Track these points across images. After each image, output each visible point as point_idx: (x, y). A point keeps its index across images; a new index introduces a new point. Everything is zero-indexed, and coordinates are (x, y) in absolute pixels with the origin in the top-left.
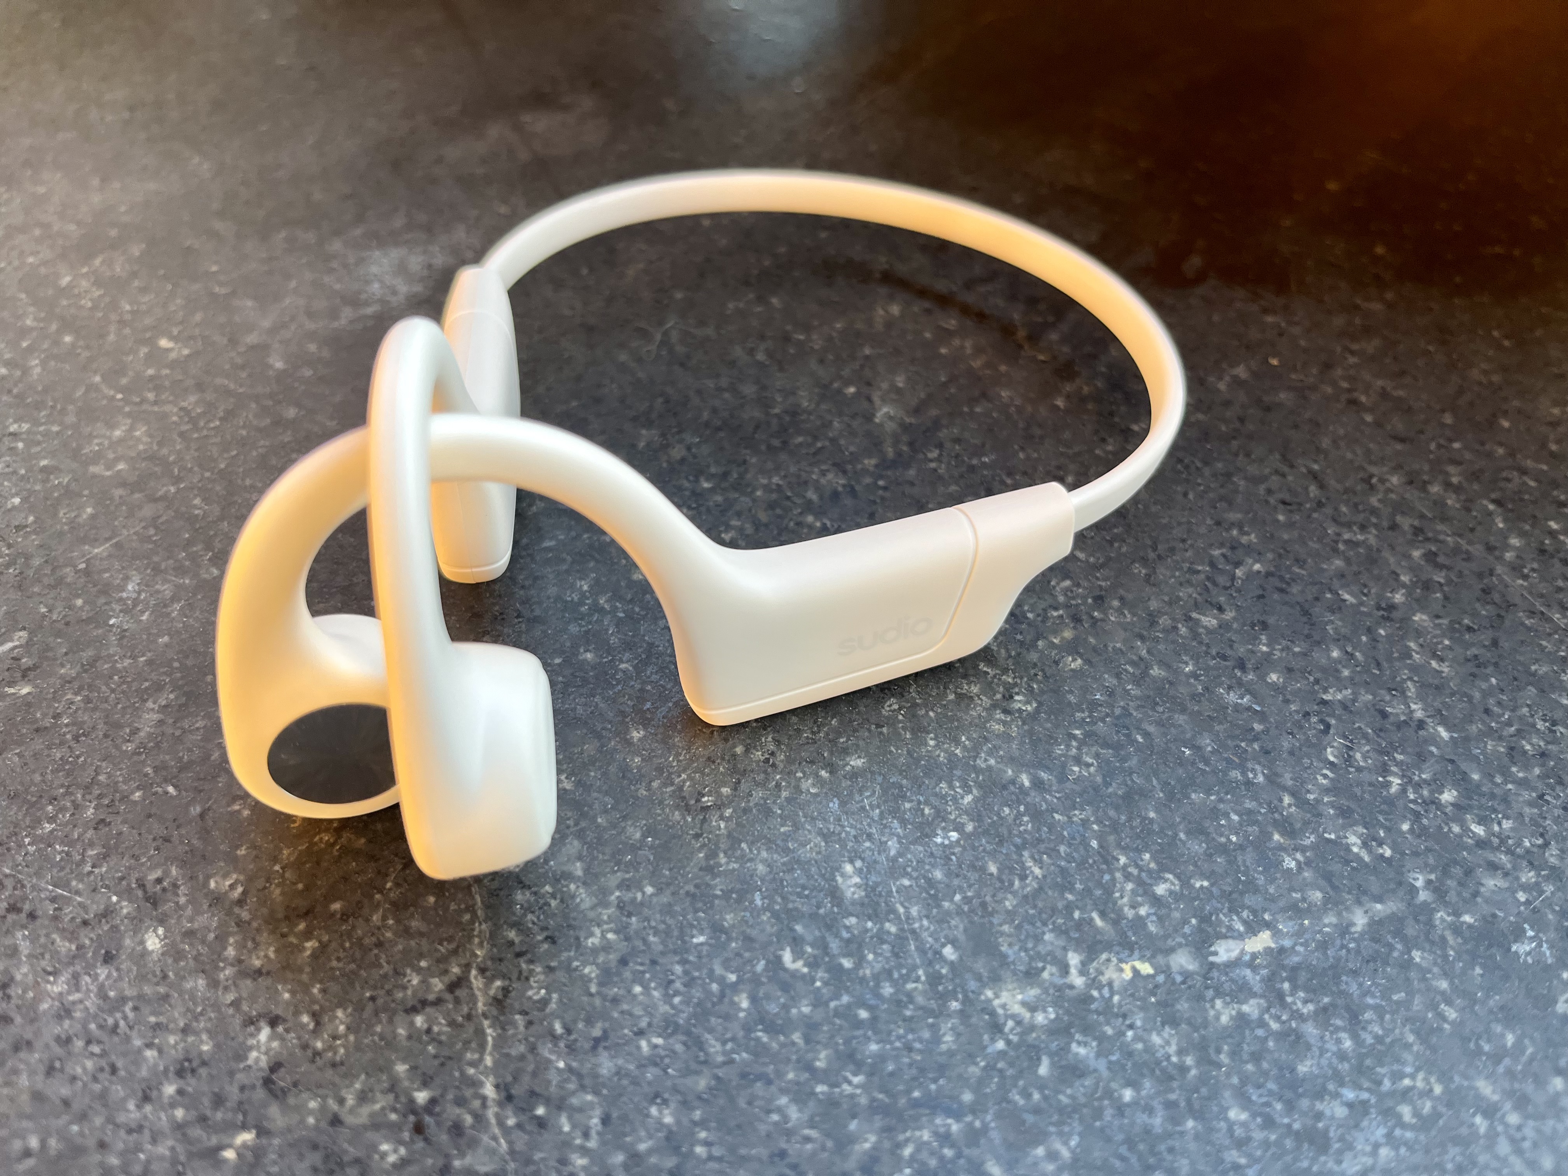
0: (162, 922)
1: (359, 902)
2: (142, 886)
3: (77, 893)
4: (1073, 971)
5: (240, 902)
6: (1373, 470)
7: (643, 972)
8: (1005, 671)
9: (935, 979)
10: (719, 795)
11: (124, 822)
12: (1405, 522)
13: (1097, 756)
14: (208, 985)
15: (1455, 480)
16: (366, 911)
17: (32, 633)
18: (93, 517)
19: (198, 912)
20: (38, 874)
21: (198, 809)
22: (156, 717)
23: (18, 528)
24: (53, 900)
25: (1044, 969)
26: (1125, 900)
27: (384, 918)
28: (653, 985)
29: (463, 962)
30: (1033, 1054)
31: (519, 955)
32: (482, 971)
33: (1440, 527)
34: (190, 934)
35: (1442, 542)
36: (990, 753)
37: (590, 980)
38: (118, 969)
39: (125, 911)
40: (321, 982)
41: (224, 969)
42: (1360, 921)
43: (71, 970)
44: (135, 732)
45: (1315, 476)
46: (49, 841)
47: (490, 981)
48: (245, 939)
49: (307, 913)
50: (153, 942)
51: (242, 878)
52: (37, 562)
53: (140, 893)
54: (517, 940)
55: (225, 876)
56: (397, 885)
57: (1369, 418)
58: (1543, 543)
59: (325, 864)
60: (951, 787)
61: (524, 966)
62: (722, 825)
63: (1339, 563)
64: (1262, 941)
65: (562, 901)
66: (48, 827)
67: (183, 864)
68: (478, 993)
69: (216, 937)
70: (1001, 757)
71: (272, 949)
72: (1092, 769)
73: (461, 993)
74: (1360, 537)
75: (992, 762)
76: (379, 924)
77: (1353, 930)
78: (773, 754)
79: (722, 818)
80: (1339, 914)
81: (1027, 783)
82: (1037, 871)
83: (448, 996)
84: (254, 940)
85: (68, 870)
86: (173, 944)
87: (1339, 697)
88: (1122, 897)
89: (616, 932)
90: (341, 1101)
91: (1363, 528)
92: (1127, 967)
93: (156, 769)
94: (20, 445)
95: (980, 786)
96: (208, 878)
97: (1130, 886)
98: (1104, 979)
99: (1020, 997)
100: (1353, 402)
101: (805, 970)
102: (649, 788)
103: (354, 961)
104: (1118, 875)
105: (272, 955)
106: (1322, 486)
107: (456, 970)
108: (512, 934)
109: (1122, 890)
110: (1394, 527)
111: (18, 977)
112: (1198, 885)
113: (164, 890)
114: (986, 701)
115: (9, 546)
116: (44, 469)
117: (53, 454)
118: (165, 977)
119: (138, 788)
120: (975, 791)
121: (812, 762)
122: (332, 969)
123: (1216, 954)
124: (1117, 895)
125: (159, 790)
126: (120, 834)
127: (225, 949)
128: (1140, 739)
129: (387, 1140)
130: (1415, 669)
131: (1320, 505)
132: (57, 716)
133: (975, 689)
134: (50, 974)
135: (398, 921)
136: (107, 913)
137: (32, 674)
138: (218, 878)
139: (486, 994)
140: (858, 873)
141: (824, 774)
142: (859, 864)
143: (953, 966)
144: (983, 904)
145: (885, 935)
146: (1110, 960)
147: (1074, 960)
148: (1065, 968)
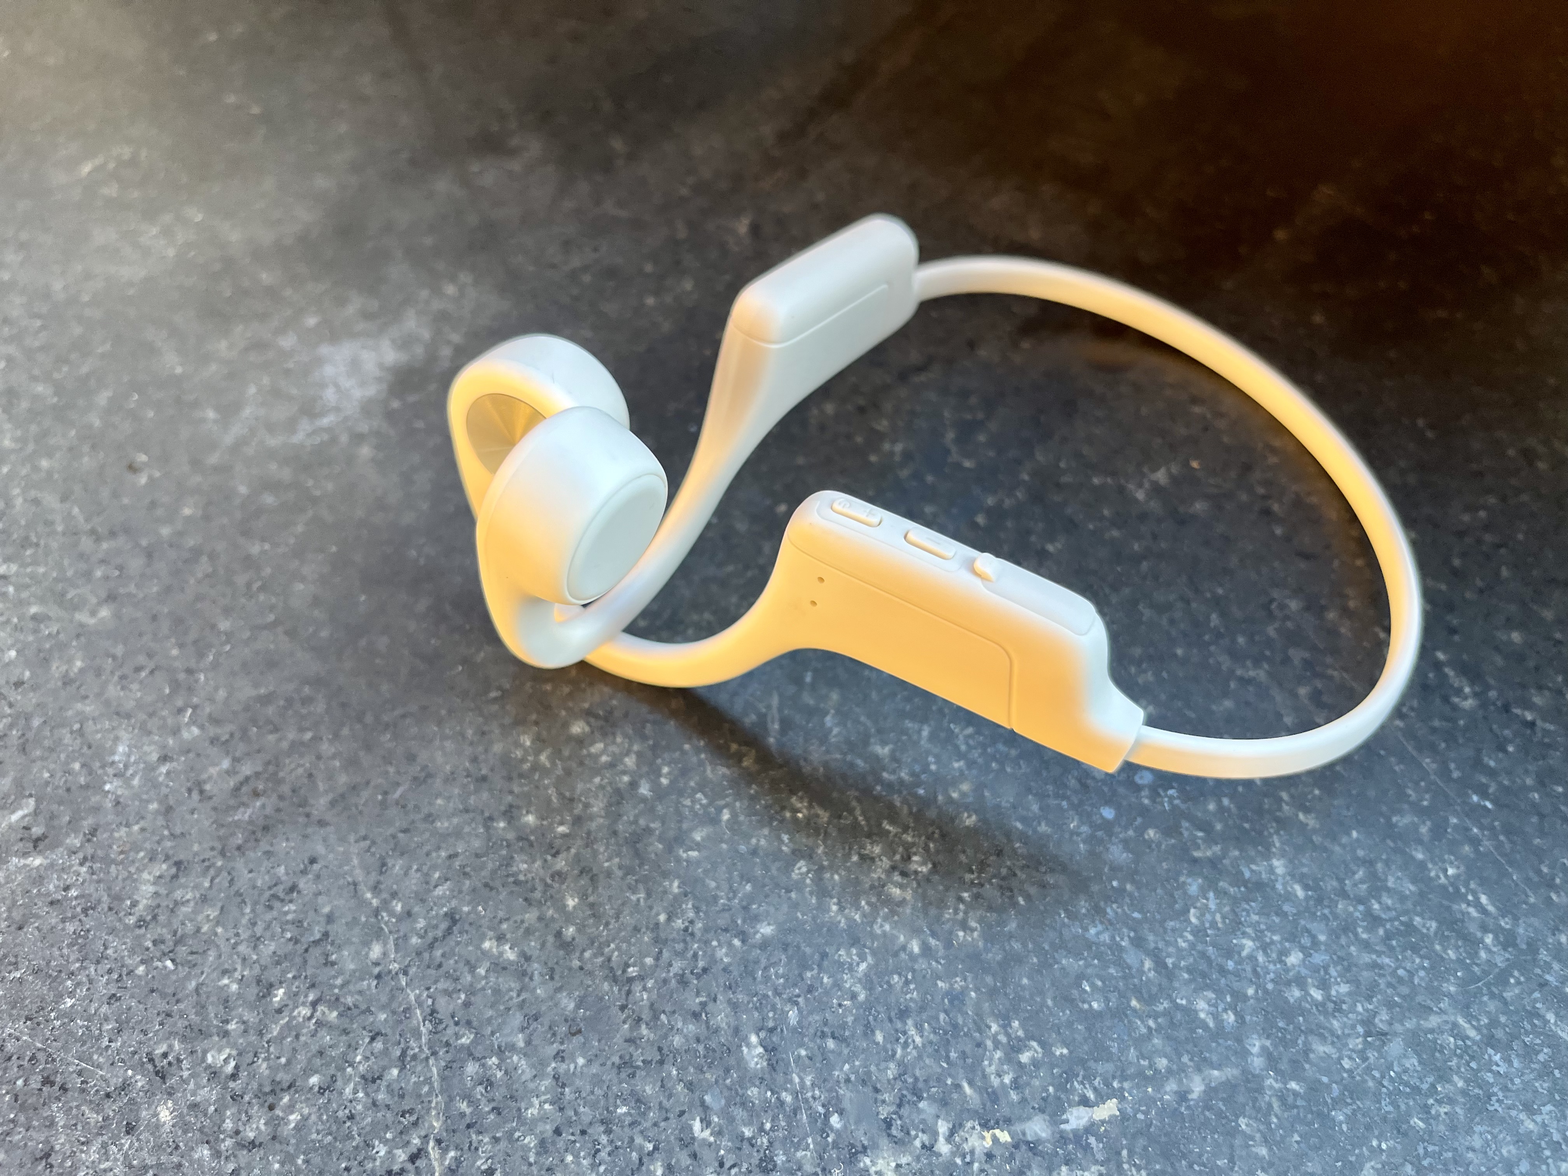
0: (170, 1094)
1: (333, 1076)
2: (151, 1060)
3: (99, 1066)
4: (941, 1139)
5: (234, 1076)
6: (1276, 594)
7: (574, 1142)
8: (906, 829)
9: (822, 1147)
10: (643, 965)
11: (132, 997)
12: (1297, 655)
13: (980, 921)
14: (212, 1155)
15: (1352, 604)
16: (339, 1083)
17: (38, 802)
18: (82, 671)
19: (199, 1087)
20: (65, 1048)
21: (194, 984)
22: (151, 889)
23: (18, 684)
24: (80, 1073)
25: (917, 1136)
26: (993, 1067)
27: (355, 1091)
28: (582, 1154)
29: (423, 1133)
31: (469, 1126)
32: (439, 1142)
33: (1329, 660)
34: (194, 1106)
35: (1331, 678)
36: (885, 919)
37: (530, 1149)
38: (138, 1140)
39: (140, 1084)
40: (304, 1153)
41: (223, 1140)
42: (1197, 1088)
43: (100, 1139)
44: (134, 904)
45: (1217, 603)
46: (69, 1016)
47: (445, 1151)
48: (239, 1113)
49: (290, 1087)
50: (165, 1115)
51: (234, 1053)
52: (36, 722)
53: (150, 1067)
54: (468, 1111)
55: (220, 1051)
56: (367, 1058)
57: (1278, 531)
58: (1426, 677)
59: (303, 1038)
60: (849, 954)
61: (474, 1136)
62: (645, 997)
64: (1108, 1109)
65: (506, 1073)
66: (69, 1002)
67: (184, 1039)
68: (436, 1164)
69: (216, 1110)
70: (896, 922)
71: (262, 1121)
72: (976, 934)
73: (421, 1163)
74: (1252, 673)
75: (887, 927)
76: (351, 1097)
77: (1190, 1097)
78: (692, 922)
79: (645, 989)
80: (1180, 1081)
81: (916, 950)
82: (918, 1040)
83: (409, 1166)
84: (246, 1113)
85: (88, 1045)
86: (181, 1116)
87: (1209, 853)
88: (990, 1065)
89: (551, 1103)
91: (1257, 663)
92: (988, 1135)
93: (155, 942)
94: (11, 589)
95: (874, 953)
96: (205, 1052)
97: (998, 1054)
98: (966, 1147)
99: (893, 1165)
100: (1267, 512)
101: (712, 1139)
102: (580, 959)
103: (330, 1134)
104: (989, 1043)
105: (263, 1128)
106: (1223, 615)
107: (416, 1141)
108: (464, 1106)
109: (991, 1060)
110: (1286, 660)
111: (57, 1147)
112: (1058, 1053)
113: (170, 1064)
114: (886, 863)
115: (11, 705)
116: (34, 618)
117: (42, 600)
118: (177, 1147)
119: (142, 962)
120: (870, 959)
121: (726, 930)
122: (313, 1141)
123: (1067, 1121)
124: (986, 1063)
125: (159, 964)
126: (129, 1009)
127: (224, 1121)
128: (1022, 902)
130: (1283, 822)
131: (1219, 636)
132: (67, 888)
133: (877, 850)
134: (83, 1143)
135: (367, 1094)
136: (125, 1086)
137: (41, 845)
138: (212, 1052)
139: (442, 1164)
140: (761, 1043)
141: (737, 942)
142: (762, 1034)
143: (838, 1133)
144: (869, 1073)
145: (781, 1103)
146: (973, 1128)
147: (943, 1127)
148: (935, 1134)
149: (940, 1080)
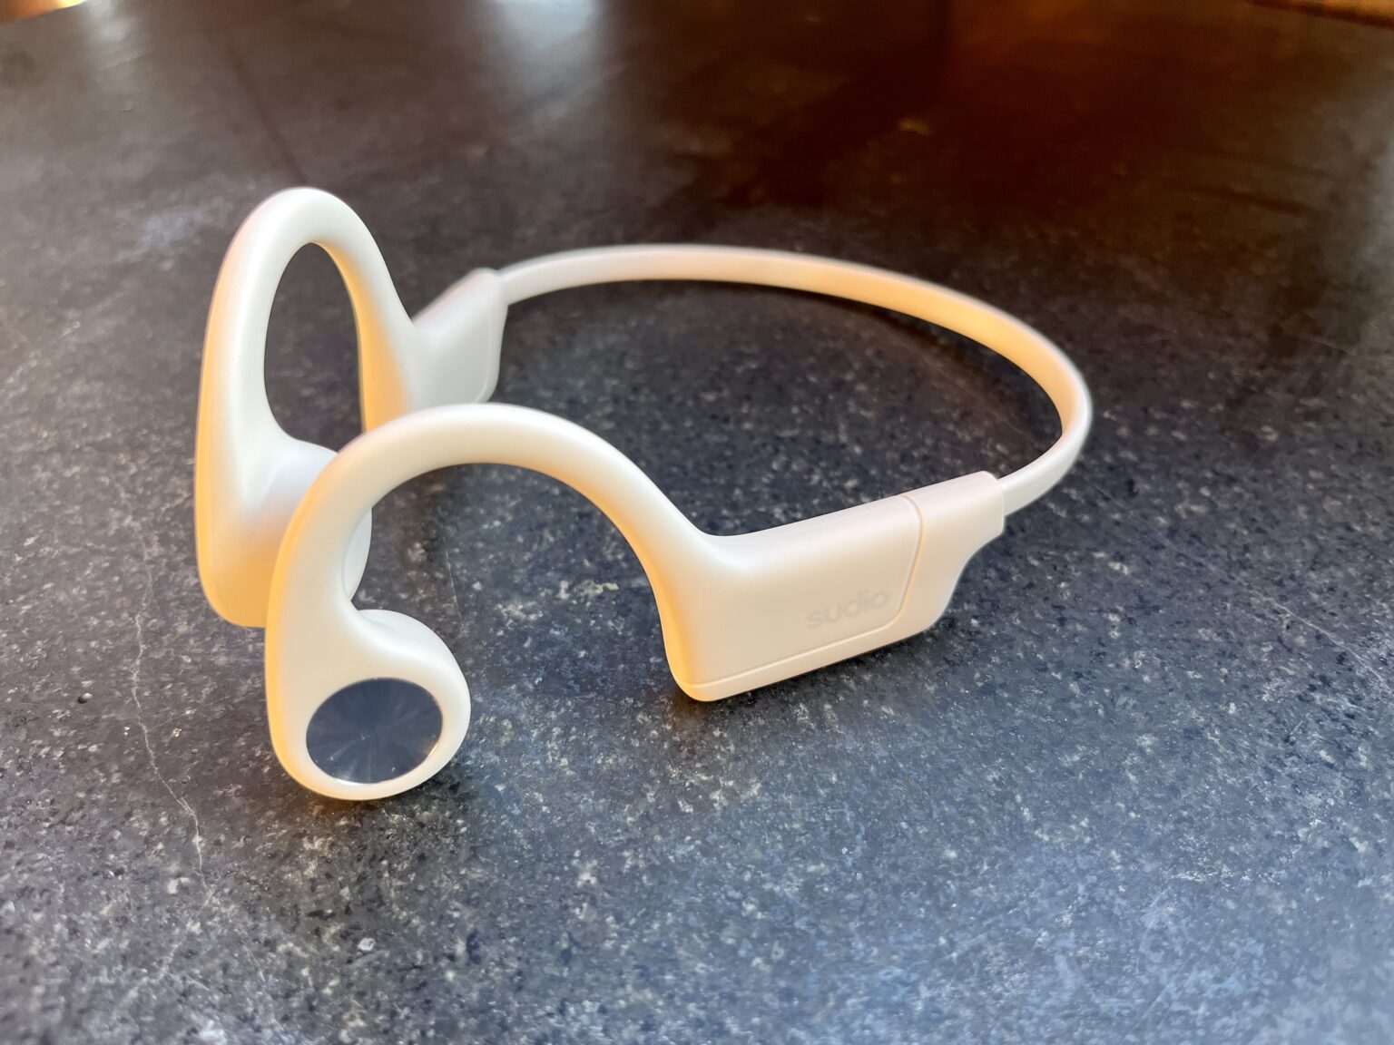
1: (65, 583)
4: (562, 591)
9: (462, 601)
16: (69, 587)
25: (542, 591)
26: (610, 553)
27: (81, 590)
29: (133, 610)
30: (522, 636)
32: (145, 615)
40: (29, 626)
63: (812, 360)
82: (552, 539)
88: (607, 551)
90: (31, 689)
92: (600, 587)
97: (614, 544)
98: (582, 594)
99: (521, 607)
103: (54, 615)
104: (608, 539)
107: (126, 615)
108: (171, 594)
120: (520, 499)
129: (58, 708)
130: (849, 416)
140: (424, 547)
141: (413, 496)
142: (425, 543)
143: (478, 593)
144: (509, 559)
145: (434, 580)
146: (589, 584)
147: (564, 585)
148: (557, 590)
149: (567, 559)
